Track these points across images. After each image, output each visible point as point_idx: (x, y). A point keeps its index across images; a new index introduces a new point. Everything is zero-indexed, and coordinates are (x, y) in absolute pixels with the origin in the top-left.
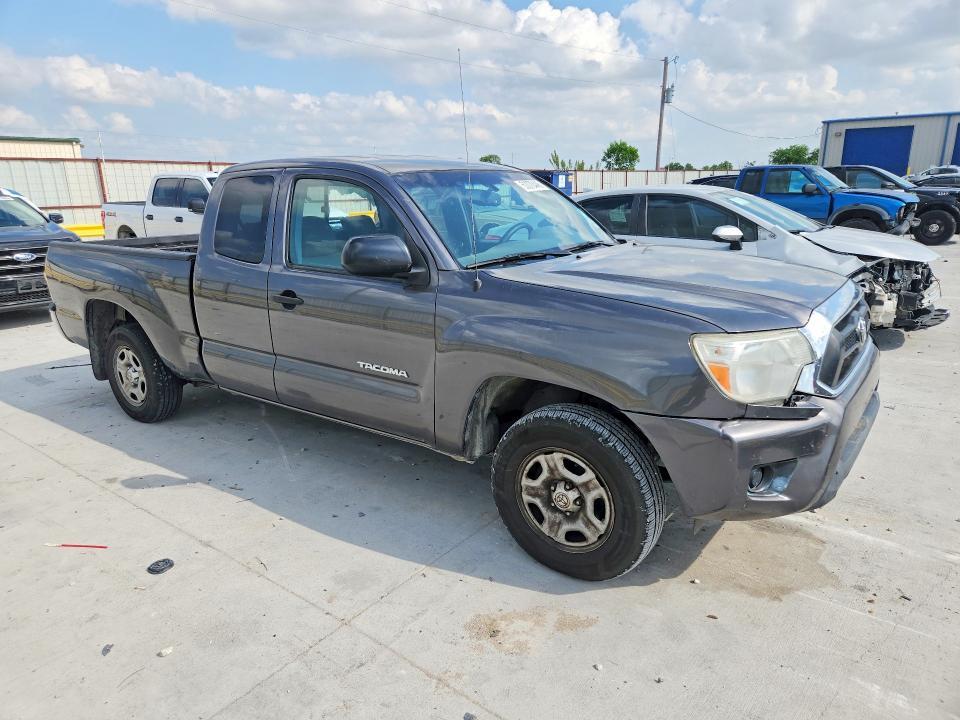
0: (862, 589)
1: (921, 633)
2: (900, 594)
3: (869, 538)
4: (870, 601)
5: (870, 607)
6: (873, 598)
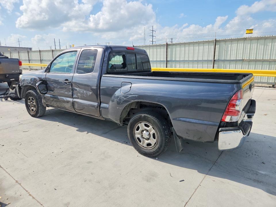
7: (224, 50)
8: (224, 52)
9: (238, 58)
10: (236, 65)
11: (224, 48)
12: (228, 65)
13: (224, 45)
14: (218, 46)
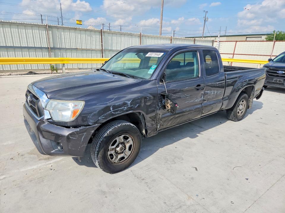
0: (22, 155)
1: (6, 154)
2: (13, 159)
3: (29, 168)
4: (19, 154)
5: (19, 153)
6: (19, 155)
7: (58, 37)
8: (58, 39)
9: (72, 46)
10: (72, 53)
11: (57, 35)
12: (65, 53)
13: (57, 32)
14: (51, 32)
